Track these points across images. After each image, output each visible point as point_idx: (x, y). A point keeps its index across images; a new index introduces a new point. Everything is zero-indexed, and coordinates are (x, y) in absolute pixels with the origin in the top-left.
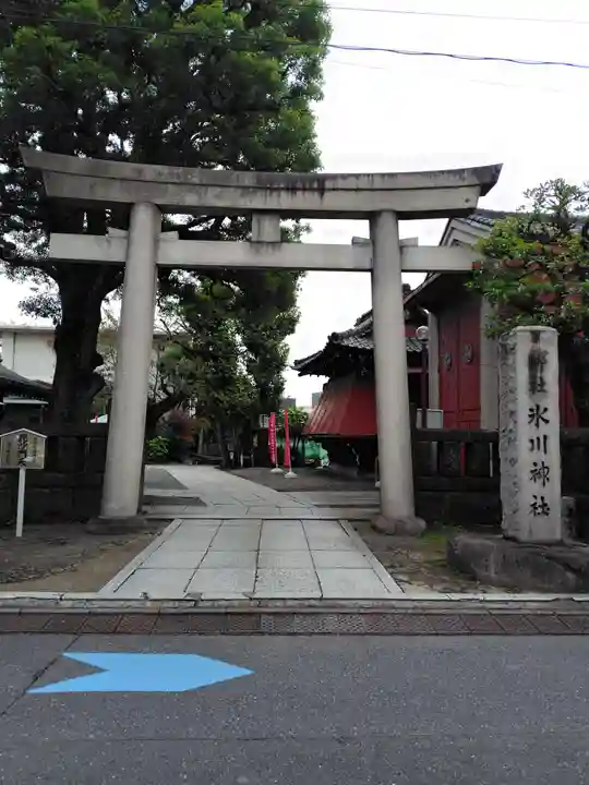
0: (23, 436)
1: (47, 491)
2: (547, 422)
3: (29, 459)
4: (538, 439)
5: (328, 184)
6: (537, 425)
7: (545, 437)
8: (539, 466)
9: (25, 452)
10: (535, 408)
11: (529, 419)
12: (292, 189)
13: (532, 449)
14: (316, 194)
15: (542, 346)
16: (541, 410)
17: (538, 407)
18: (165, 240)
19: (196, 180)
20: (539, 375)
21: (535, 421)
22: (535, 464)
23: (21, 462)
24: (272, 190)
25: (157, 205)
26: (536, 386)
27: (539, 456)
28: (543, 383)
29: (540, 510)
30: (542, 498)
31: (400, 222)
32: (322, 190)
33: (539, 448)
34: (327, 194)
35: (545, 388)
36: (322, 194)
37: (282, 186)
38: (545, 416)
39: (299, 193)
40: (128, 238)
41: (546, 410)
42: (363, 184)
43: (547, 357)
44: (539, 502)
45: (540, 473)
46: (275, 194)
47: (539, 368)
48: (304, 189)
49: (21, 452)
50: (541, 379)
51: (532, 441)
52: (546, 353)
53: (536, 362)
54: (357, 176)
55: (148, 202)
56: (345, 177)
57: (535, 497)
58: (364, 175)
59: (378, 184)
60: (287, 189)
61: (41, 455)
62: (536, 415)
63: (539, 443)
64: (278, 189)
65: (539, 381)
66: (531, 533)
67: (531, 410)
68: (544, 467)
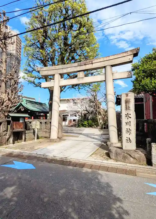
0: (36, 122)
2: (130, 118)
4: (128, 122)
6: (128, 119)
7: (130, 122)
11: (125, 117)
12: (86, 65)
13: (126, 125)
14: (91, 65)
15: (129, 97)
16: (129, 114)
17: (128, 114)
19: (66, 67)
20: (128, 105)
21: (127, 117)
22: (127, 129)
23: (36, 127)
25: (60, 74)
27: (128, 127)
28: (129, 108)
29: (129, 141)
30: (129, 138)
31: (113, 67)
33: (128, 125)
34: (93, 65)
35: (130, 109)
37: (83, 64)
38: (129, 116)
40: (54, 82)
42: (102, 60)
44: (128, 139)
45: (128, 131)
46: (82, 66)
48: (88, 64)
49: (36, 125)
50: (129, 106)
51: (126, 123)
52: (130, 99)
53: (127, 102)
55: (57, 73)
59: (105, 59)
65: (128, 107)
66: (126, 147)
67: (126, 115)
68: (130, 130)
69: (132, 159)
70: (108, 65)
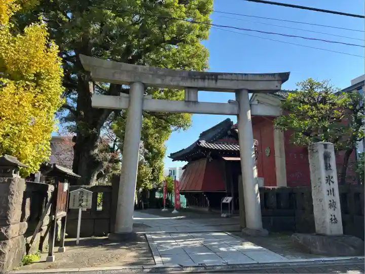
0: (82, 192)
2: (333, 182)
3: (84, 204)
4: (331, 190)
5: (219, 77)
6: (330, 184)
7: (333, 189)
8: (332, 201)
9: (82, 200)
10: (328, 176)
11: (326, 182)
13: (328, 194)
14: (214, 82)
15: (328, 150)
16: (330, 177)
18: (147, 99)
20: (328, 163)
21: (328, 182)
22: (330, 201)
23: (80, 205)
24: (194, 79)
25: (143, 84)
26: (328, 167)
27: (331, 197)
28: (330, 166)
29: (334, 221)
30: (334, 216)
32: (216, 80)
33: (331, 194)
34: (218, 81)
36: (216, 81)
37: (199, 77)
38: (332, 180)
39: (206, 80)
40: (129, 98)
41: (332, 177)
42: (234, 77)
43: (330, 155)
44: (333, 217)
45: (332, 205)
46: (196, 80)
47: (328, 159)
48: (209, 79)
49: (80, 200)
51: (328, 191)
52: (330, 153)
53: (327, 157)
54: (231, 74)
55: (139, 82)
56: (226, 74)
57: (331, 215)
58: (235, 74)
59: (240, 77)
60: (201, 78)
61: (90, 201)
62: (329, 179)
63: (331, 192)
64: (198, 79)
65: (328, 165)
66: (331, 231)
67: (327, 178)
68: (334, 202)
69: (352, 249)
70: (244, 89)
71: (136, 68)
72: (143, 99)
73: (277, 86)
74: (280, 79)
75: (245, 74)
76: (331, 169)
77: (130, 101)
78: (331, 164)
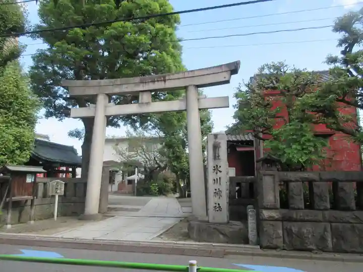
0: (57, 183)
1: (72, 204)
2: (220, 172)
3: (58, 191)
4: (217, 179)
5: (167, 78)
6: (217, 173)
7: (220, 178)
9: (58, 189)
11: (213, 171)
12: (153, 81)
13: (214, 183)
14: (163, 82)
15: (218, 140)
16: (219, 166)
17: (217, 166)
18: (109, 106)
19: (119, 83)
20: (217, 152)
21: (216, 171)
22: (216, 190)
23: (56, 192)
25: (107, 94)
26: (216, 157)
27: (217, 186)
28: (219, 156)
29: (218, 209)
30: (219, 204)
31: (199, 89)
32: (165, 81)
33: (217, 183)
34: (167, 82)
35: (220, 157)
37: (149, 81)
38: (219, 169)
39: (156, 83)
40: (96, 107)
41: (220, 167)
42: (181, 76)
43: (221, 145)
44: (217, 206)
45: (217, 193)
46: (147, 84)
47: (217, 149)
48: (158, 81)
49: (56, 189)
50: (218, 154)
51: (214, 180)
52: (220, 143)
53: (216, 147)
55: (103, 93)
57: (216, 203)
59: (187, 75)
61: (63, 190)
62: (216, 169)
63: (217, 181)
66: (214, 218)
67: (214, 167)
68: (219, 191)
69: (221, 236)
70: (191, 85)
71: (99, 83)
72: (106, 107)
73: (225, 78)
74: (227, 69)
75: (192, 71)
76: (219, 159)
77: (96, 110)
78: (220, 155)
